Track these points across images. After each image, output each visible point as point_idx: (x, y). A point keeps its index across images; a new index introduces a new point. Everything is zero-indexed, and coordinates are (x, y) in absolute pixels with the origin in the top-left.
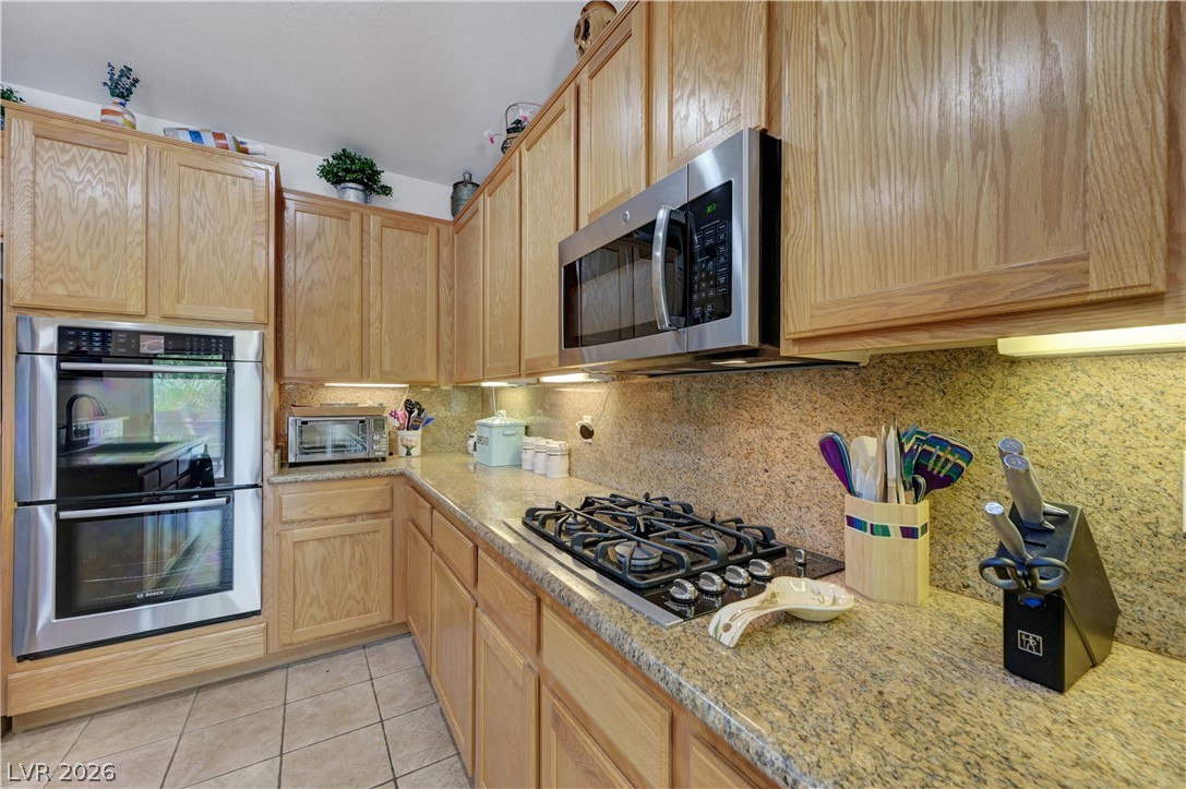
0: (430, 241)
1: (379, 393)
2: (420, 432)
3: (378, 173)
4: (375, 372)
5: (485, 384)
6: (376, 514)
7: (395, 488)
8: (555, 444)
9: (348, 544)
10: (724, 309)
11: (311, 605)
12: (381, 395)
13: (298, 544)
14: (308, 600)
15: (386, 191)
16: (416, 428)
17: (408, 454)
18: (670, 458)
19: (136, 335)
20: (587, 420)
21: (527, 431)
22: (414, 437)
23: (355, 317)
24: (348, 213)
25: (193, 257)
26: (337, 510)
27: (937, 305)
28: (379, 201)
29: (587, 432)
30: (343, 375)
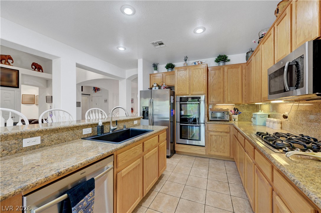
0: (240, 69)
1: (228, 106)
2: (238, 115)
3: (227, 57)
4: (226, 102)
5: (256, 104)
6: (226, 132)
7: (231, 127)
9: (220, 138)
11: (213, 148)
12: (228, 107)
13: (211, 135)
14: (213, 146)
15: (229, 60)
16: (237, 114)
17: (235, 120)
19: (187, 98)
20: (286, 114)
21: (269, 116)
22: (236, 117)
23: (222, 90)
24: (220, 68)
25: (195, 84)
26: (218, 130)
28: (227, 63)
30: (219, 103)
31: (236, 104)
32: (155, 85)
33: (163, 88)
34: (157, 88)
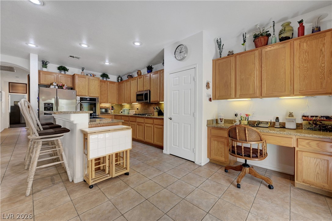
0: (115, 85)
3: (108, 76)
4: (108, 102)
5: (122, 104)
8: (134, 111)
10: (147, 100)
12: (107, 105)
15: (109, 78)
17: (112, 113)
18: (145, 111)
19: (87, 98)
20: (137, 108)
21: (129, 110)
23: (106, 95)
24: (104, 81)
25: (92, 89)
27: (155, 101)
28: (108, 79)
29: (138, 109)
30: (105, 103)
31: (112, 104)
32: (56, 84)
33: (65, 88)
34: (57, 87)
